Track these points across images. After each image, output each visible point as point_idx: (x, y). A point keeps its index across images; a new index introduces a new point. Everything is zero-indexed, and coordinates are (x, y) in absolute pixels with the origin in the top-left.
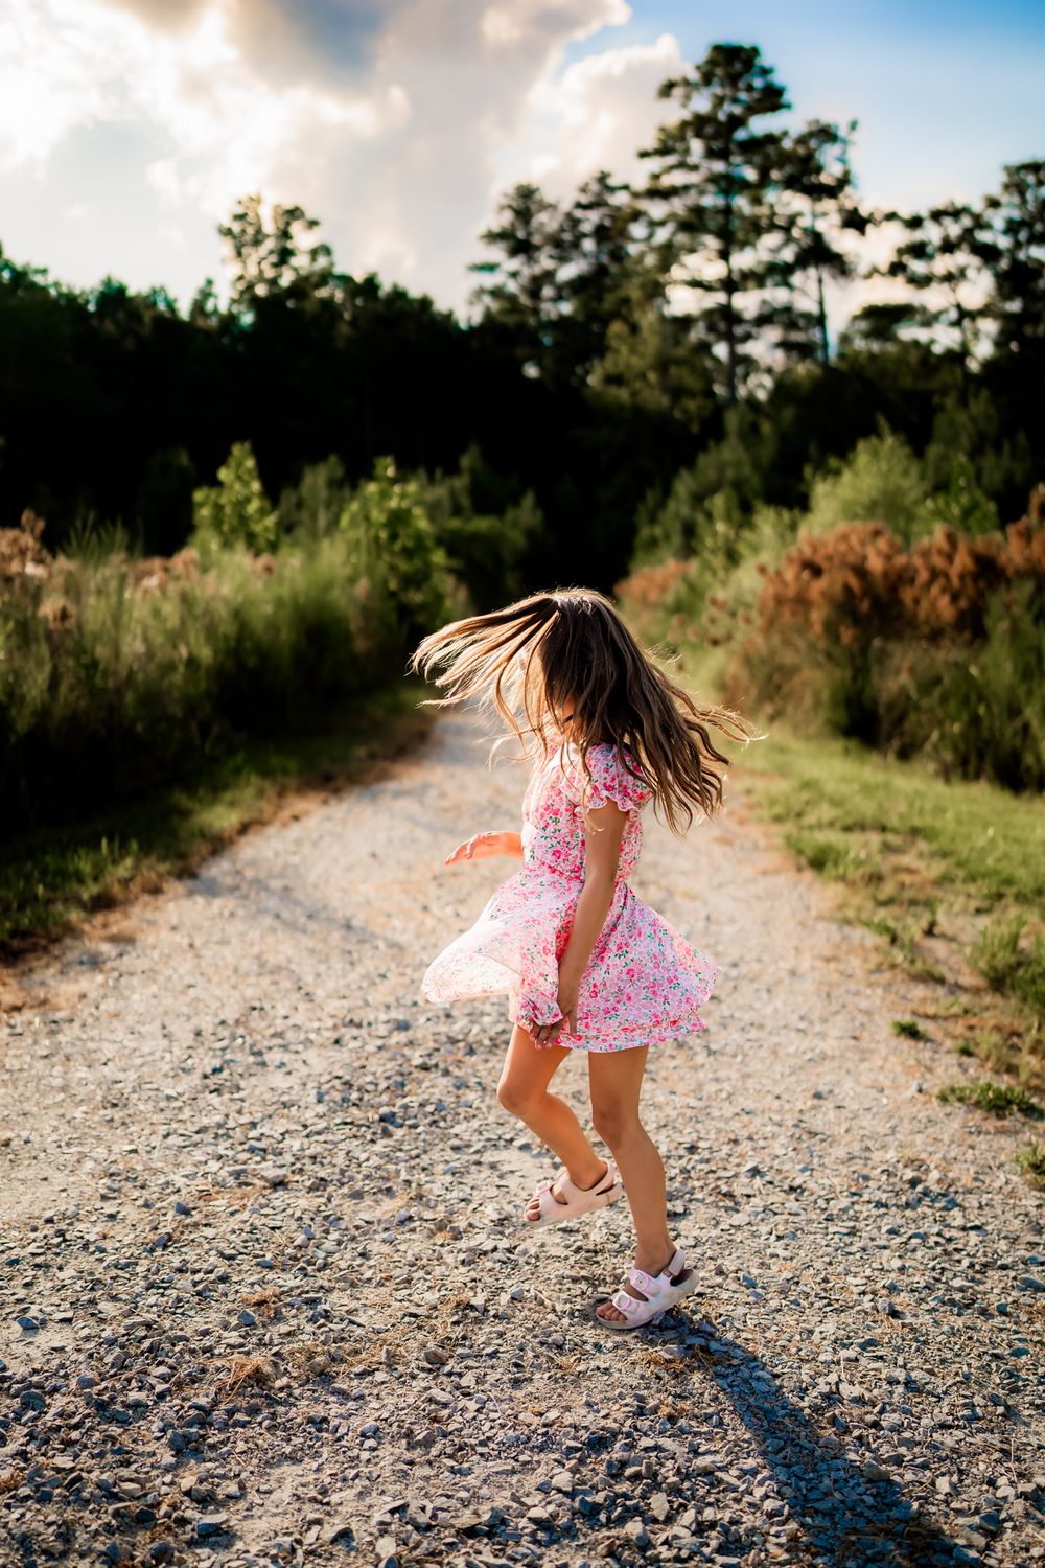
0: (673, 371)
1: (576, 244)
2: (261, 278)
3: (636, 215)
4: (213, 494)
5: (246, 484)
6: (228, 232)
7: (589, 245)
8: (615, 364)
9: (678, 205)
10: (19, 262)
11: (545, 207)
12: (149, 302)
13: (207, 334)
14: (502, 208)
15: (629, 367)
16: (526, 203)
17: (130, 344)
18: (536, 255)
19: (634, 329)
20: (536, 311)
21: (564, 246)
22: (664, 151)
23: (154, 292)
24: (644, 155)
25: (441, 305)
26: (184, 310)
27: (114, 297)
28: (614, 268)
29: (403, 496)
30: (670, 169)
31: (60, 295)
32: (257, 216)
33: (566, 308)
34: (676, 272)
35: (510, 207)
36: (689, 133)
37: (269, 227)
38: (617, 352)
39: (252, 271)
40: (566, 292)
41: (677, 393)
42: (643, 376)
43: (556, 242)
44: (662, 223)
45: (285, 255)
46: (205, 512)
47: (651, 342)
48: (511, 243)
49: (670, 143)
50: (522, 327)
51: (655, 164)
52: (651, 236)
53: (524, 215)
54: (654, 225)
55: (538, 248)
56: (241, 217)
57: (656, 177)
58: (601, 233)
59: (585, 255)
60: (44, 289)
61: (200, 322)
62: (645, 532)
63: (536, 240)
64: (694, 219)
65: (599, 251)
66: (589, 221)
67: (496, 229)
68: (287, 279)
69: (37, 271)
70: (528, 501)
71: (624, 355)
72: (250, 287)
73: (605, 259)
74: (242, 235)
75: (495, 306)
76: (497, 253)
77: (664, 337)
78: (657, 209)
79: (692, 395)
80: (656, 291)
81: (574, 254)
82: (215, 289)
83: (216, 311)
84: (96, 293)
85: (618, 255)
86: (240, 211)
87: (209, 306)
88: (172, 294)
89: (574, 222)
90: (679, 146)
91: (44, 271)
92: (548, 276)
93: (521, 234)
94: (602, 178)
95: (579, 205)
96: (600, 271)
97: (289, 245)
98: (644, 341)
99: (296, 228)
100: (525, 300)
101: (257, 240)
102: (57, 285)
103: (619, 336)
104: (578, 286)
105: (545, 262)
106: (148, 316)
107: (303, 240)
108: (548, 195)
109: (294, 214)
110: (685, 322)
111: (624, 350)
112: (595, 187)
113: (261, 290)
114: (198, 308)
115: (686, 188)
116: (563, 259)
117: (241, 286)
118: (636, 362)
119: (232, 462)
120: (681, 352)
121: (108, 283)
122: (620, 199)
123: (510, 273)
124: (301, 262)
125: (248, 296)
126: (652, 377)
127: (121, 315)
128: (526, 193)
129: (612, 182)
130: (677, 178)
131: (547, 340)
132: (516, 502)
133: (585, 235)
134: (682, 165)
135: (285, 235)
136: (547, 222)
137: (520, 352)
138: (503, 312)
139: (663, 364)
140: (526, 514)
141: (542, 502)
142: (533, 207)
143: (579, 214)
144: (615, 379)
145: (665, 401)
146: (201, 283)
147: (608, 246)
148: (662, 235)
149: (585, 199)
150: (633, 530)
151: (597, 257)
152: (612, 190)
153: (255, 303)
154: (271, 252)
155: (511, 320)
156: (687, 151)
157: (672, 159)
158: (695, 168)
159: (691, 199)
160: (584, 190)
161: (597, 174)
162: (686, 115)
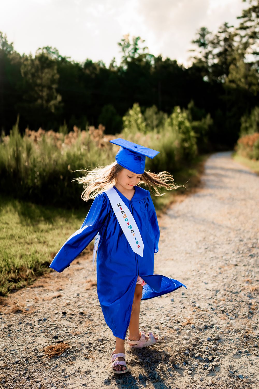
0: (249, 79)
1: (218, 43)
2: (129, 56)
3: (236, 35)
4: (128, 118)
5: (137, 114)
6: (120, 44)
7: (222, 43)
8: (232, 77)
9: (249, 31)
10: (63, 56)
11: (208, 33)
12: (98, 64)
13: (114, 73)
14: (196, 34)
15: (236, 78)
16: (204, 32)
17: (93, 76)
18: (207, 46)
19: (237, 67)
20: (207, 62)
21: (215, 44)
22: (244, 16)
23: (99, 62)
24: (238, 18)
26: (107, 66)
27: (89, 64)
28: (229, 49)
29: (182, 117)
30: (246, 22)
31: (74, 64)
32: (128, 40)
33: (216, 61)
34: (249, 50)
35: (199, 34)
36: (251, 11)
37: (132, 42)
38: (232, 73)
39: (127, 54)
40: (215, 56)
41: (250, 84)
42: (240, 80)
43: (212, 43)
44: (244, 37)
45: (136, 50)
46: (127, 123)
47: (242, 70)
48: (199, 44)
49: (246, 14)
50: (203, 67)
51: (242, 20)
52: (241, 40)
53: (203, 36)
54: (242, 37)
55: (207, 44)
56: (123, 40)
57: (242, 24)
58: (226, 40)
59: (221, 46)
60: (70, 62)
61: (112, 69)
62: (243, 125)
63: (207, 42)
64: (254, 35)
65: (225, 45)
66: (222, 36)
67: (195, 40)
68: (136, 56)
69: (68, 58)
70: (208, 117)
71: (234, 74)
72: (126, 59)
73: (227, 47)
74: (124, 45)
75: (195, 61)
76: (196, 46)
77: (246, 69)
78: (243, 33)
79: (254, 85)
80: (242, 55)
81: (218, 46)
82: (116, 60)
83: (116, 66)
84: (84, 63)
85: (230, 46)
86: (123, 39)
87: (114, 65)
88: (104, 62)
89: (218, 37)
90: (249, 15)
91: (70, 57)
92: (210, 52)
93: (202, 41)
94: (226, 25)
95: (219, 32)
96: (226, 50)
97: (137, 47)
98: (240, 70)
99: (139, 43)
100: (203, 59)
101: (128, 46)
102: (73, 61)
103: (233, 69)
104: (219, 55)
105: (209, 48)
106: (98, 69)
107: (140, 45)
108: (209, 29)
109: (138, 39)
110: (251, 64)
111: (234, 73)
112: (223, 27)
113: (129, 60)
114: (112, 65)
115: (251, 27)
116: (215, 47)
117: (123, 59)
118: (238, 76)
119: (134, 109)
120: (251, 73)
121: (87, 60)
122: (231, 30)
123: (200, 53)
124: (140, 52)
125: (125, 61)
126: (243, 80)
127: (91, 68)
128: (203, 29)
129: (229, 25)
130: (248, 24)
131: (210, 70)
132: (205, 117)
133: (221, 40)
134: (250, 20)
135: (136, 44)
136: (209, 37)
137: (203, 74)
138: (198, 63)
139: (246, 77)
140: (208, 120)
141: (212, 117)
142: (205, 33)
143: (219, 34)
144: (232, 81)
145: (247, 87)
146: (112, 59)
147: (228, 43)
148: (244, 40)
149: (221, 30)
150: (240, 125)
151: (224, 47)
152: (228, 27)
153: (128, 63)
154: (132, 49)
155: (200, 65)
156: (251, 16)
157: (246, 19)
158: (253, 21)
159: (252, 30)
160: (220, 28)
161: (224, 23)
162: (250, 6)
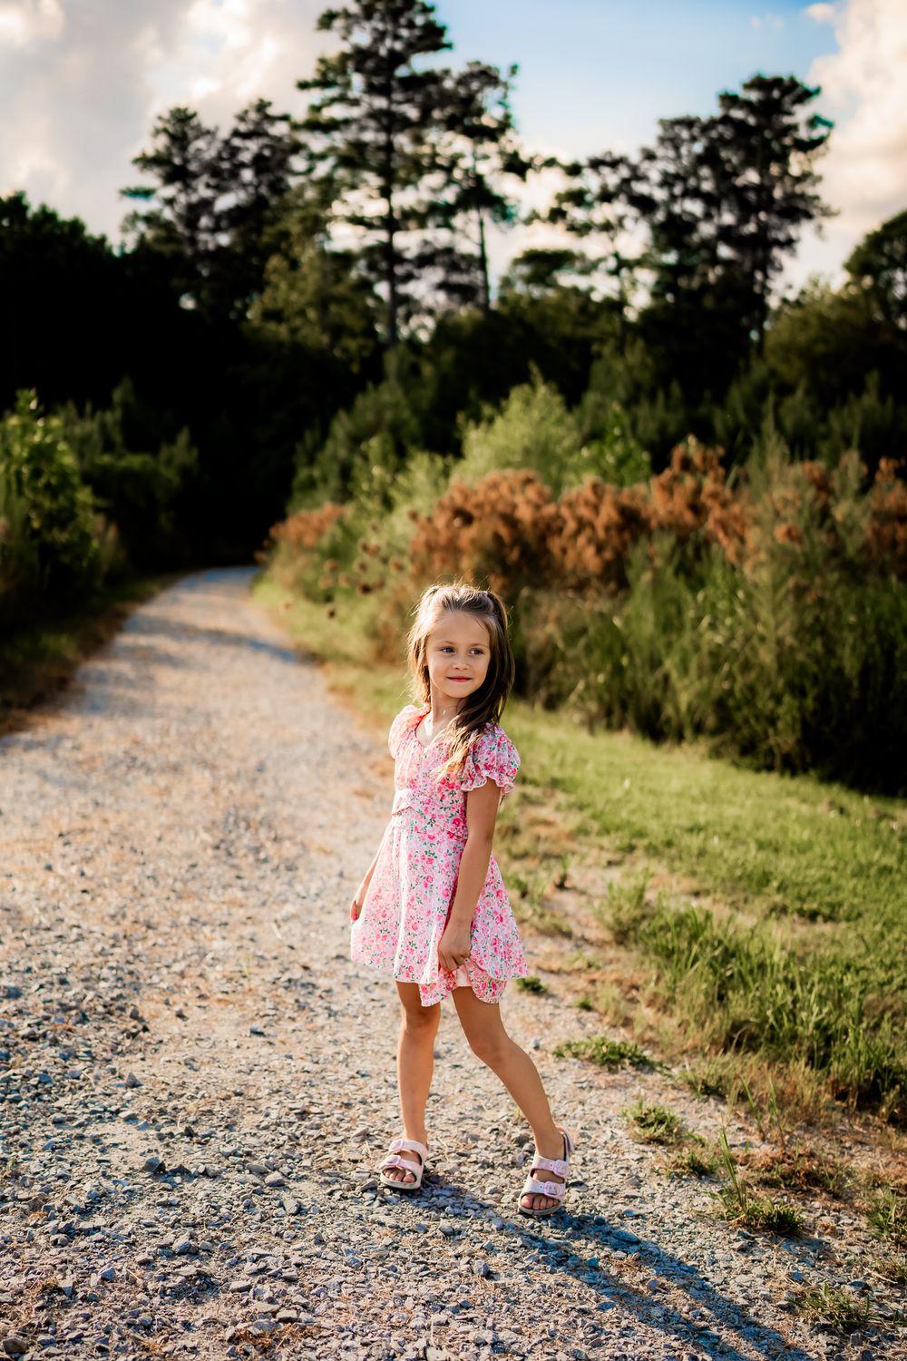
0: (333, 308)
1: (234, 173)
3: (297, 148)
7: (247, 175)
8: (274, 299)
9: (339, 139)
11: (203, 133)
14: (157, 132)
15: (288, 303)
16: (182, 127)
18: (193, 182)
19: (294, 264)
20: (193, 241)
21: (223, 175)
22: (324, 83)
24: (303, 86)
25: (93, 230)
28: (273, 200)
29: (47, 431)
30: (333, 101)
33: (224, 239)
34: (337, 208)
35: (165, 131)
36: (350, 67)
38: (276, 287)
40: (223, 223)
41: (337, 331)
42: (302, 313)
43: (213, 170)
44: (322, 157)
47: (311, 278)
48: (167, 169)
49: (330, 75)
50: (178, 256)
51: (316, 96)
52: (311, 169)
53: (180, 140)
54: (313, 157)
55: (195, 176)
57: (316, 109)
58: (259, 163)
59: (244, 186)
62: (303, 473)
63: (193, 167)
64: (356, 155)
65: (258, 182)
66: (248, 150)
67: (150, 153)
70: (183, 438)
71: (283, 291)
73: (264, 190)
75: (149, 233)
76: (151, 179)
77: (325, 275)
79: (353, 335)
80: (316, 225)
81: (233, 184)
85: (278, 187)
89: (232, 151)
90: (340, 79)
92: (206, 205)
93: (177, 160)
94: (261, 107)
95: (237, 134)
96: (259, 203)
98: (304, 277)
100: (181, 229)
103: (275, 270)
104: (235, 217)
105: (202, 190)
110: (345, 259)
111: (283, 286)
112: (253, 116)
115: (347, 122)
116: (221, 189)
118: (295, 298)
120: (341, 290)
122: (280, 130)
123: (165, 199)
126: (312, 314)
128: (182, 117)
129: (271, 111)
131: (204, 271)
132: (172, 441)
133: (243, 165)
134: (342, 99)
136: (205, 149)
137: (176, 284)
138: (157, 240)
139: (323, 302)
140: (181, 451)
141: (197, 440)
142: (191, 133)
143: (237, 142)
144: (273, 315)
145: (325, 339)
147: (267, 177)
148: (322, 169)
149: (243, 128)
150: (291, 471)
151: (256, 188)
152: (271, 119)
155: (166, 249)
156: (348, 85)
157: (333, 92)
158: (355, 103)
159: (351, 134)
160: (242, 118)
161: (256, 102)
162: (346, 48)
